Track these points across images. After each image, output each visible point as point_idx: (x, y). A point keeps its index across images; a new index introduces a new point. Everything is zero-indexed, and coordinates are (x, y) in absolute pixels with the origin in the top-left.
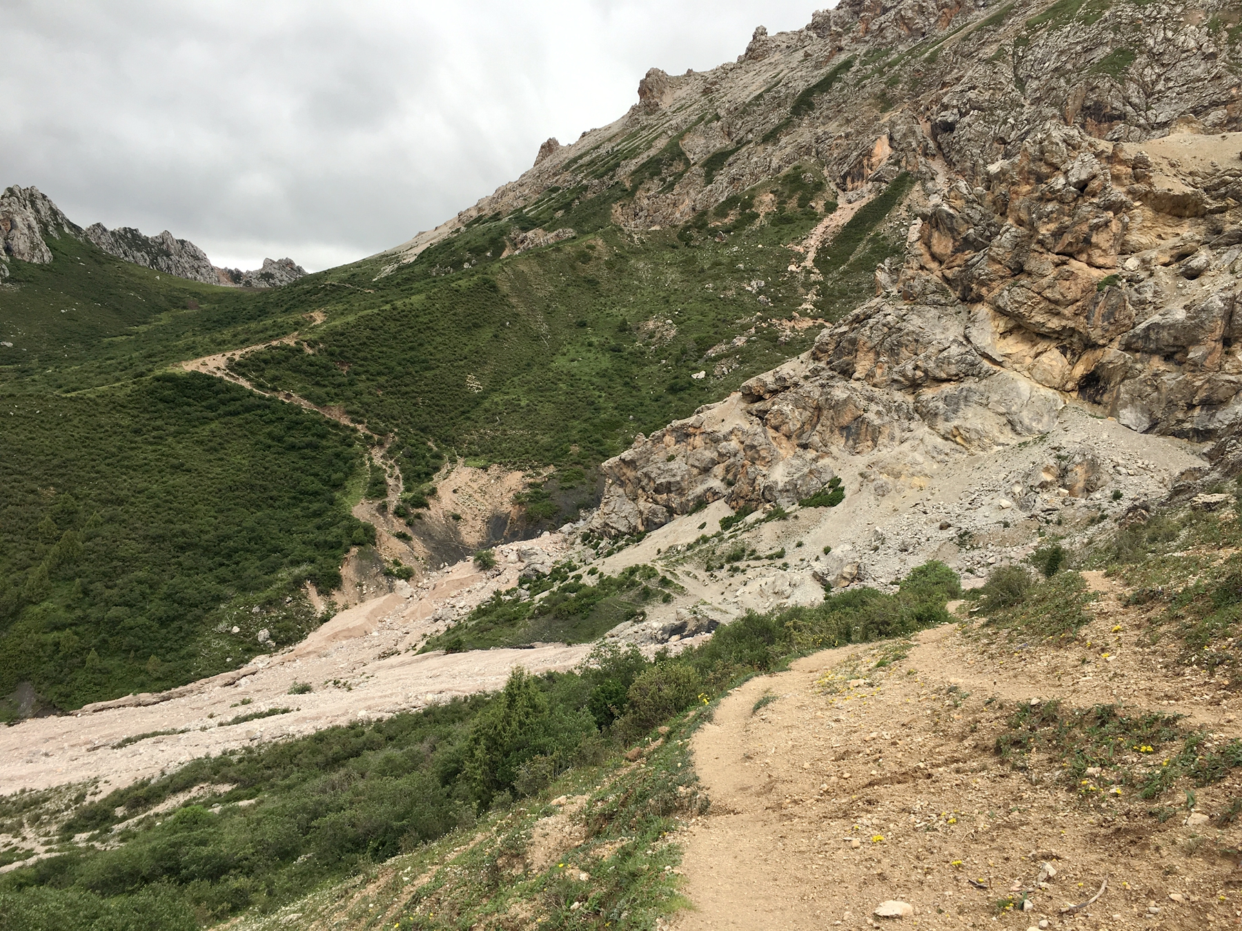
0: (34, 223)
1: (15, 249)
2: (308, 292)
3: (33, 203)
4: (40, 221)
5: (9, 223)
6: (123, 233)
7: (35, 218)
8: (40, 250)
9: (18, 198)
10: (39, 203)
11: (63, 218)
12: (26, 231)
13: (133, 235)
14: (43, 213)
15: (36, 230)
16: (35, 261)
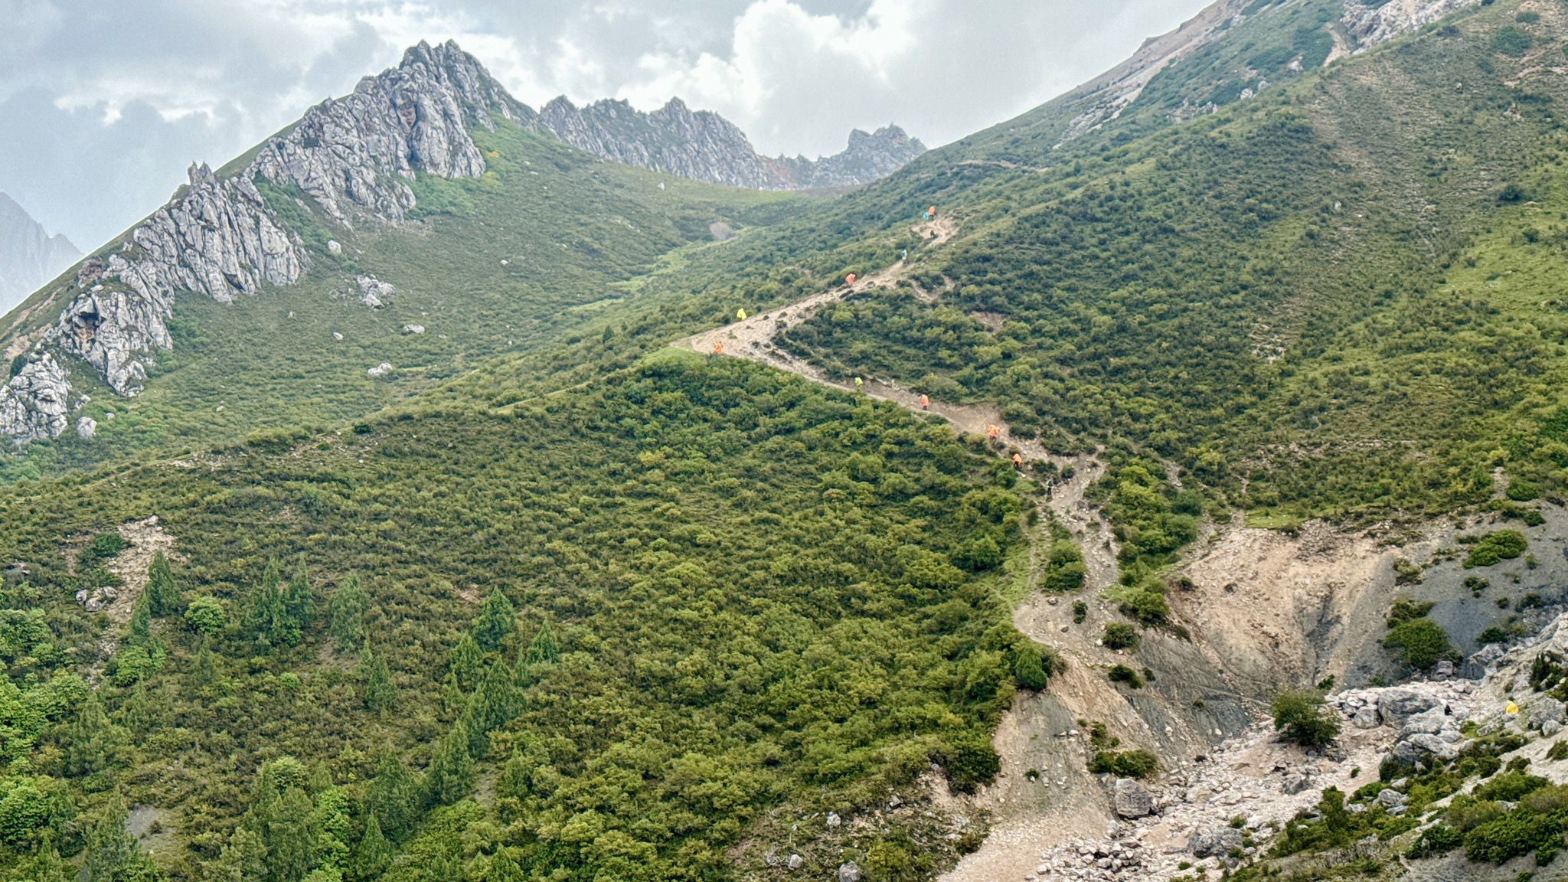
0: (454, 108)
1: (424, 156)
2: (928, 186)
3: (450, 70)
4: (462, 103)
5: (412, 110)
6: (602, 109)
7: (455, 98)
8: (465, 154)
9: (426, 64)
10: (460, 68)
11: (501, 92)
12: (440, 123)
13: (618, 111)
14: (467, 88)
15: (457, 119)
16: (457, 175)
